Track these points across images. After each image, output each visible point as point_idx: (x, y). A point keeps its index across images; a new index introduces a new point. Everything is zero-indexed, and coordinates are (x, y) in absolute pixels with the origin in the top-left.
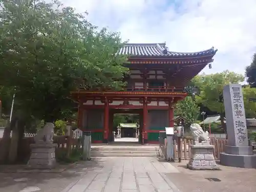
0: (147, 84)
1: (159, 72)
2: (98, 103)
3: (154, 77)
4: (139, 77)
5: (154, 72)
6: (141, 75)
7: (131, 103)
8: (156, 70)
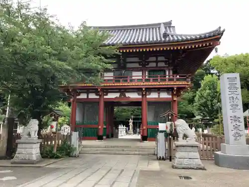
0: (147, 73)
1: (160, 58)
2: (92, 96)
3: (154, 65)
4: (137, 65)
5: (154, 59)
6: (139, 63)
7: (128, 95)
8: (157, 57)
